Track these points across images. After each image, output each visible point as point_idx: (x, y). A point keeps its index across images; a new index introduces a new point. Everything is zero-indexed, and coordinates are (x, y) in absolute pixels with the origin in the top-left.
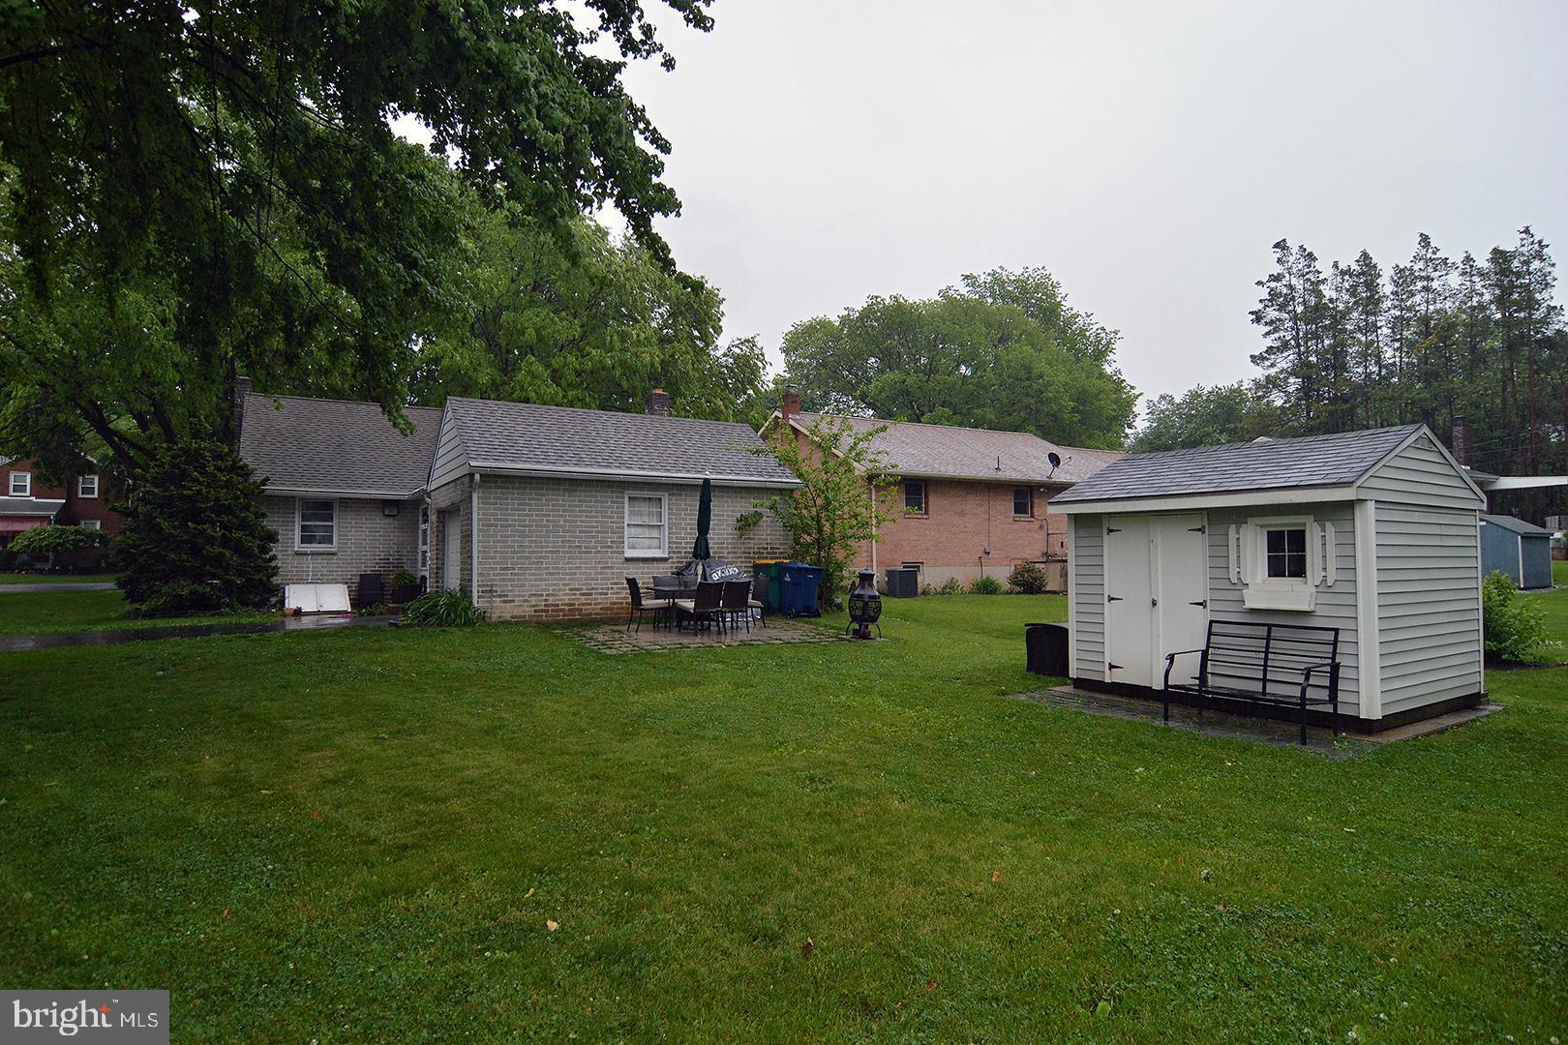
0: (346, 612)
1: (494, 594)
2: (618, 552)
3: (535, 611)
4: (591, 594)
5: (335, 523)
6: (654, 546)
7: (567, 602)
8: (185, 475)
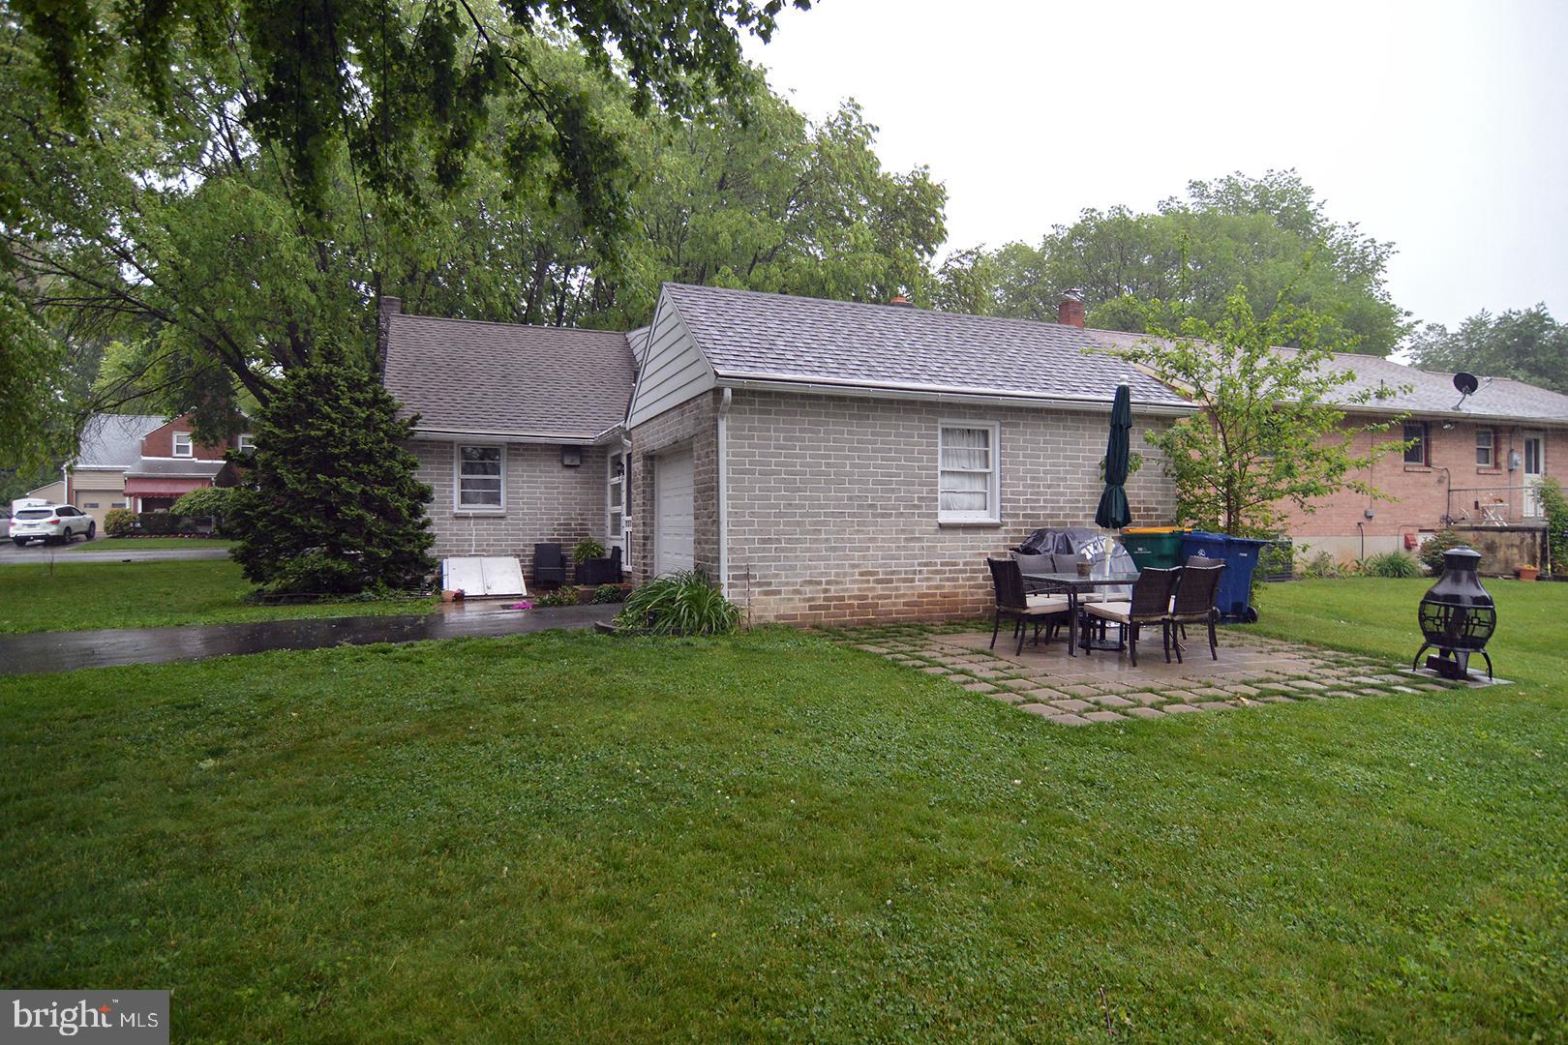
0: (519, 597)
1: (752, 581)
2: (928, 516)
3: (811, 608)
4: (891, 581)
5: (502, 477)
6: (977, 505)
7: (856, 593)
8: (312, 410)
